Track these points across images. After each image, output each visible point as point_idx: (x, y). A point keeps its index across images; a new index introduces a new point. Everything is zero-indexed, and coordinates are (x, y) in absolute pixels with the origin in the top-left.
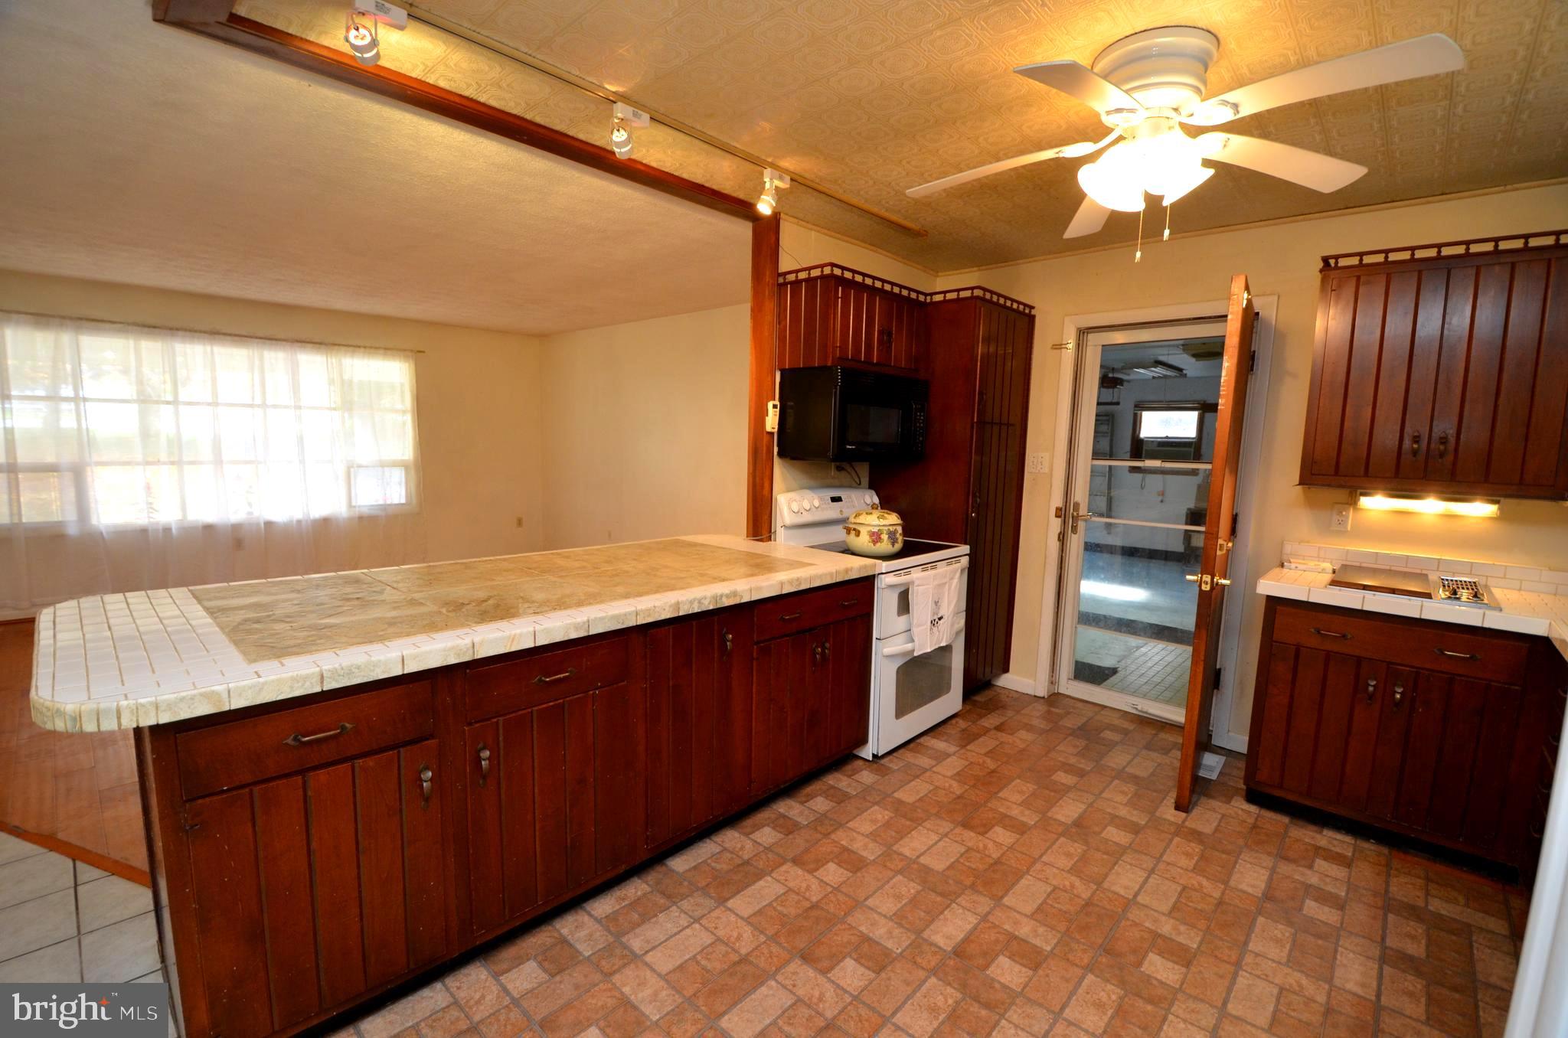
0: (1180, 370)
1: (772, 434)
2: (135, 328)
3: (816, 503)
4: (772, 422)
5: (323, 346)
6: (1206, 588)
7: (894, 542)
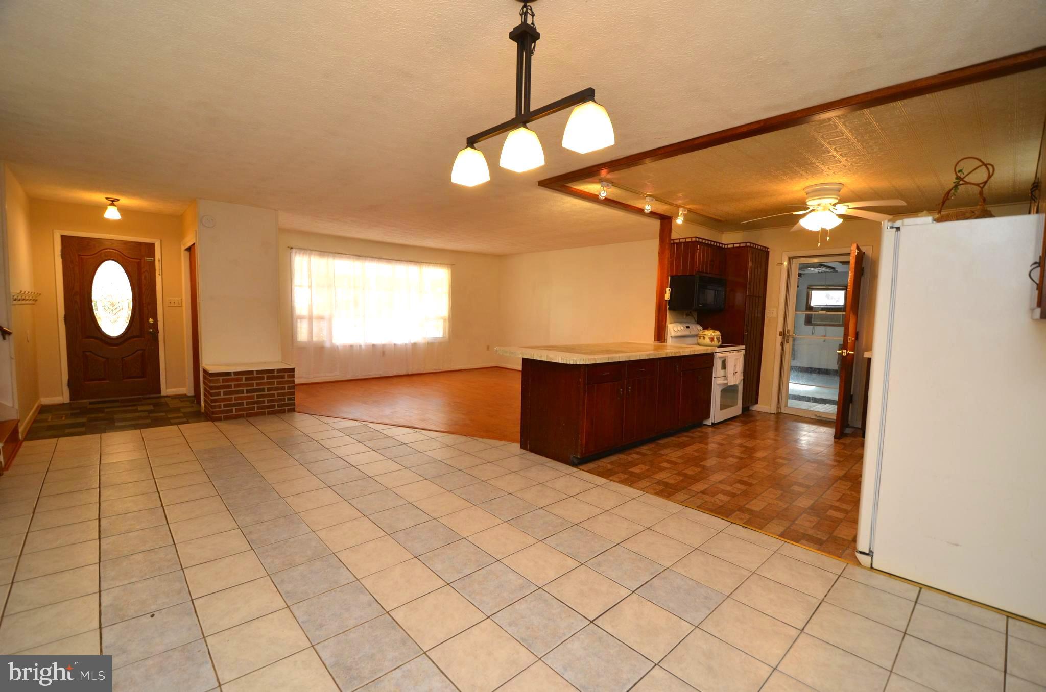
0: (834, 268)
1: (667, 300)
2: (353, 257)
3: (682, 328)
4: (667, 296)
5: (418, 264)
6: (844, 354)
7: (719, 342)
